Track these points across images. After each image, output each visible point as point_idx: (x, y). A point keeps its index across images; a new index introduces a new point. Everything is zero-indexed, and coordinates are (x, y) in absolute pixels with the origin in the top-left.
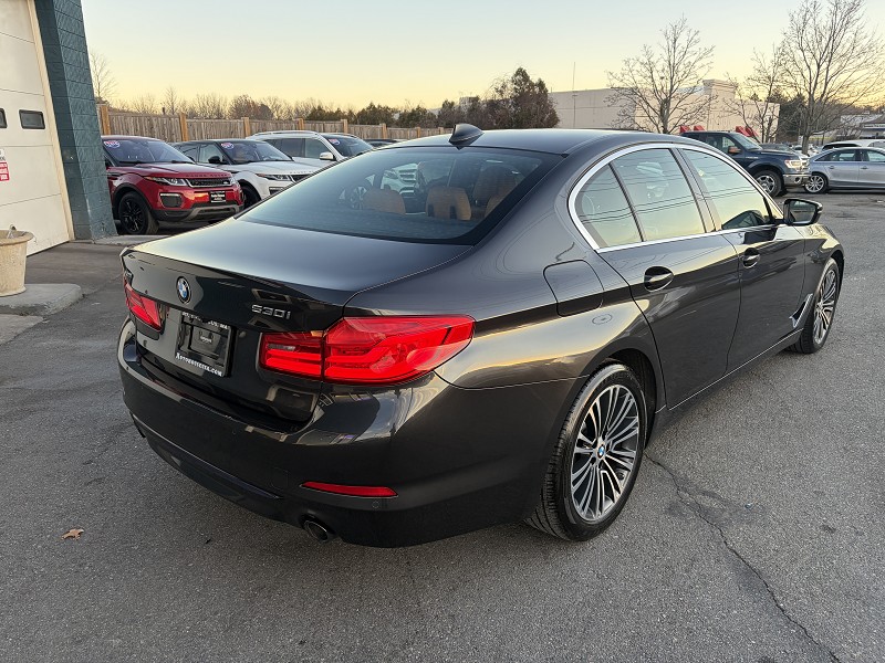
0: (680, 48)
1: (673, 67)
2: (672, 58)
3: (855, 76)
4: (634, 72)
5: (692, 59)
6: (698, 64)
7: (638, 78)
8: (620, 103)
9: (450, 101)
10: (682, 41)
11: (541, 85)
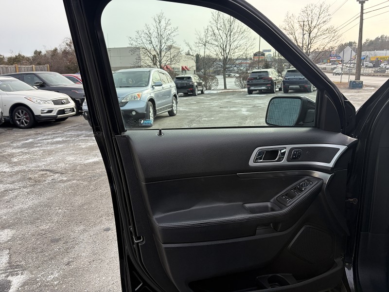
0: (162, 27)
1: (160, 36)
2: (159, 31)
3: (241, 42)
4: (142, 38)
5: (169, 32)
6: (172, 35)
7: (144, 41)
8: (137, 53)
9: (38, 50)
10: (163, 23)
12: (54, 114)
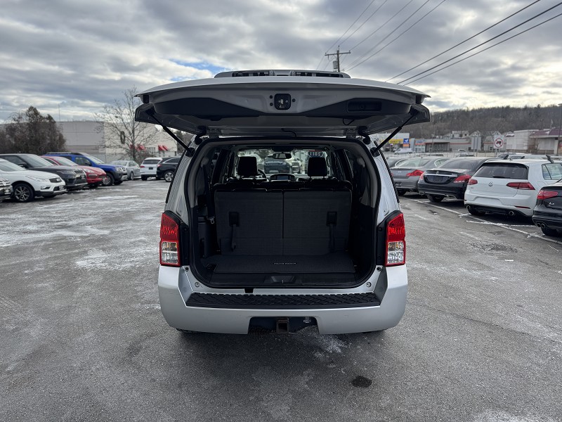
1: (133, 113)
2: (131, 108)
11: (50, 118)
12: (51, 190)
